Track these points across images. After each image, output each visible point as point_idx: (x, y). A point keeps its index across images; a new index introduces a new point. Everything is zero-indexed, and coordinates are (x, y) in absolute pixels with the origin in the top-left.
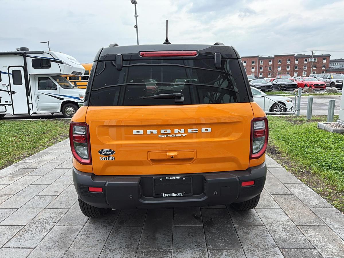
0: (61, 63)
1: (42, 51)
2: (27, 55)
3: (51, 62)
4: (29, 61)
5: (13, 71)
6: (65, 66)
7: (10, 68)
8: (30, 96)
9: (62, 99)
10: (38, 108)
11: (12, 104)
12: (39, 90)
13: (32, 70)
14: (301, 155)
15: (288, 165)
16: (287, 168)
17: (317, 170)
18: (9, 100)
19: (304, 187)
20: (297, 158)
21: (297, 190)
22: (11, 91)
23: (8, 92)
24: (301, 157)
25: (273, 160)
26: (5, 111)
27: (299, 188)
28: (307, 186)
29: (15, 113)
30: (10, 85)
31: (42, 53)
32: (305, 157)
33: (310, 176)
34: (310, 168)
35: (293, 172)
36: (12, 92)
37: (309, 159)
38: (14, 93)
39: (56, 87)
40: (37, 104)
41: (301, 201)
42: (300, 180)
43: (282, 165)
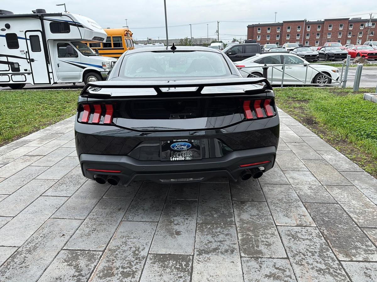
0: (81, 26)
1: (60, 13)
2: (44, 17)
3: (70, 26)
4: (47, 24)
5: (30, 36)
6: (85, 30)
7: (27, 33)
8: (49, 64)
9: (84, 68)
10: (59, 78)
11: (32, 73)
12: (59, 57)
13: (50, 35)
14: (340, 125)
15: (323, 134)
16: (322, 137)
17: (354, 139)
18: (29, 69)
19: (337, 153)
20: (335, 128)
21: (329, 157)
22: (29, 59)
23: (26, 60)
24: (339, 126)
25: (308, 130)
26: (25, 80)
27: (332, 154)
28: (341, 153)
29: (35, 83)
30: (28, 52)
31: (60, 15)
32: (344, 127)
33: (345, 144)
34: (347, 137)
35: (328, 141)
36: (31, 59)
37: (347, 128)
38: (33, 60)
39: (77, 54)
40: (57, 73)
41: (332, 165)
42: (334, 148)
43: (317, 134)
